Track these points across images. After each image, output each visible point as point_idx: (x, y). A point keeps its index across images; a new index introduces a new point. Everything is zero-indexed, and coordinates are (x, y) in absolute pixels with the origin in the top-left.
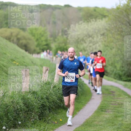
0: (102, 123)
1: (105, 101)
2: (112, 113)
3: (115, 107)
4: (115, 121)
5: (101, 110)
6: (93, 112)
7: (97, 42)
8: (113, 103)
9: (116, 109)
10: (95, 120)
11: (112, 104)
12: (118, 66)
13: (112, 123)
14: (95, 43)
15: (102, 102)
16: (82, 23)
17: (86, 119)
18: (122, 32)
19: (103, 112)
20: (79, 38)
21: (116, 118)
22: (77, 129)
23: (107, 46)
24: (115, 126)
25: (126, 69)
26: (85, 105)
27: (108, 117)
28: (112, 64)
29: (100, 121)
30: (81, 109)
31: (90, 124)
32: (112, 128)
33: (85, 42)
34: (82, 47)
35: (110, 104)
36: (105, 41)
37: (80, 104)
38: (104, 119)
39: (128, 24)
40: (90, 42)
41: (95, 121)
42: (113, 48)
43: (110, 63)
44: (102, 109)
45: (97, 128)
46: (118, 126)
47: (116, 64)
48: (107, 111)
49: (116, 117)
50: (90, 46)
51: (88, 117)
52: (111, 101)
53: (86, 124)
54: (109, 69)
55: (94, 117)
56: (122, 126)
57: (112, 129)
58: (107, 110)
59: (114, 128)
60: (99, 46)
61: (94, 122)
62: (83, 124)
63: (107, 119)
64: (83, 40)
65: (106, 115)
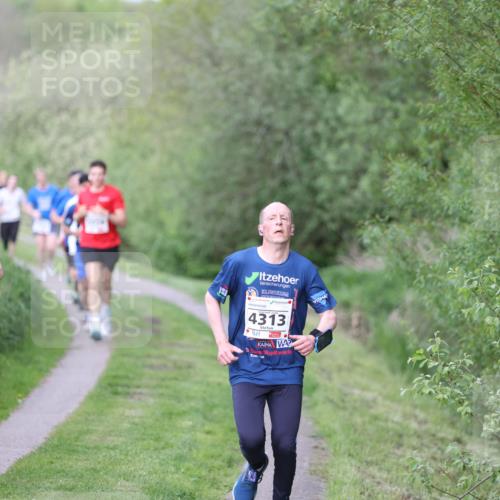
0: (115, 438)
1: (124, 355)
2: (151, 401)
3: (163, 380)
4: (166, 430)
5: (110, 389)
6: (81, 399)
7: (90, 131)
8: (154, 361)
9: (167, 387)
10: (90, 427)
11: (152, 367)
12: (173, 220)
13: (157, 439)
14: (81, 134)
15: (113, 358)
16: (29, 59)
17: (55, 423)
18: (184, 89)
19: (120, 399)
20: (19, 117)
21: (170, 418)
22: (23, 465)
23: (128, 145)
24: (168, 451)
25: (201, 234)
26: (48, 371)
27: (141, 417)
28: (148, 215)
29: (110, 433)
30: (33, 386)
31: (70, 445)
32: (158, 457)
33: (45, 132)
34: (31, 149)
35: (145, 366)
36: (120, 127)
37: (30, 367)
38: (126, 425)
39: (207, 62)
40: (64, 129)
41: (88, 432)
42: (152, 151)
43: (141, 208)
44: (114, 386)
45: (100, 460)
46: (179, 451)
47: (164, 215)
48: (135, 393)
49: (170, 415)
50: (64, 147)
51: (62, 418)
52: (149, 356)
53: (56, 442)
54: (135, 232)
55: (87, 419)
56: (195, 451)
57: (157, 461)
58: (132, 390)
59: (164, 460)
60: (99, 144)
61: (87, 437)
62: (45, 444)
63: (134, 423)
64: (35, 121)
65: (130, 409)
